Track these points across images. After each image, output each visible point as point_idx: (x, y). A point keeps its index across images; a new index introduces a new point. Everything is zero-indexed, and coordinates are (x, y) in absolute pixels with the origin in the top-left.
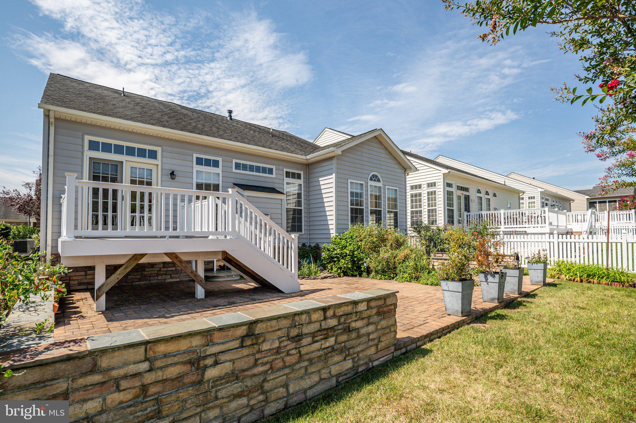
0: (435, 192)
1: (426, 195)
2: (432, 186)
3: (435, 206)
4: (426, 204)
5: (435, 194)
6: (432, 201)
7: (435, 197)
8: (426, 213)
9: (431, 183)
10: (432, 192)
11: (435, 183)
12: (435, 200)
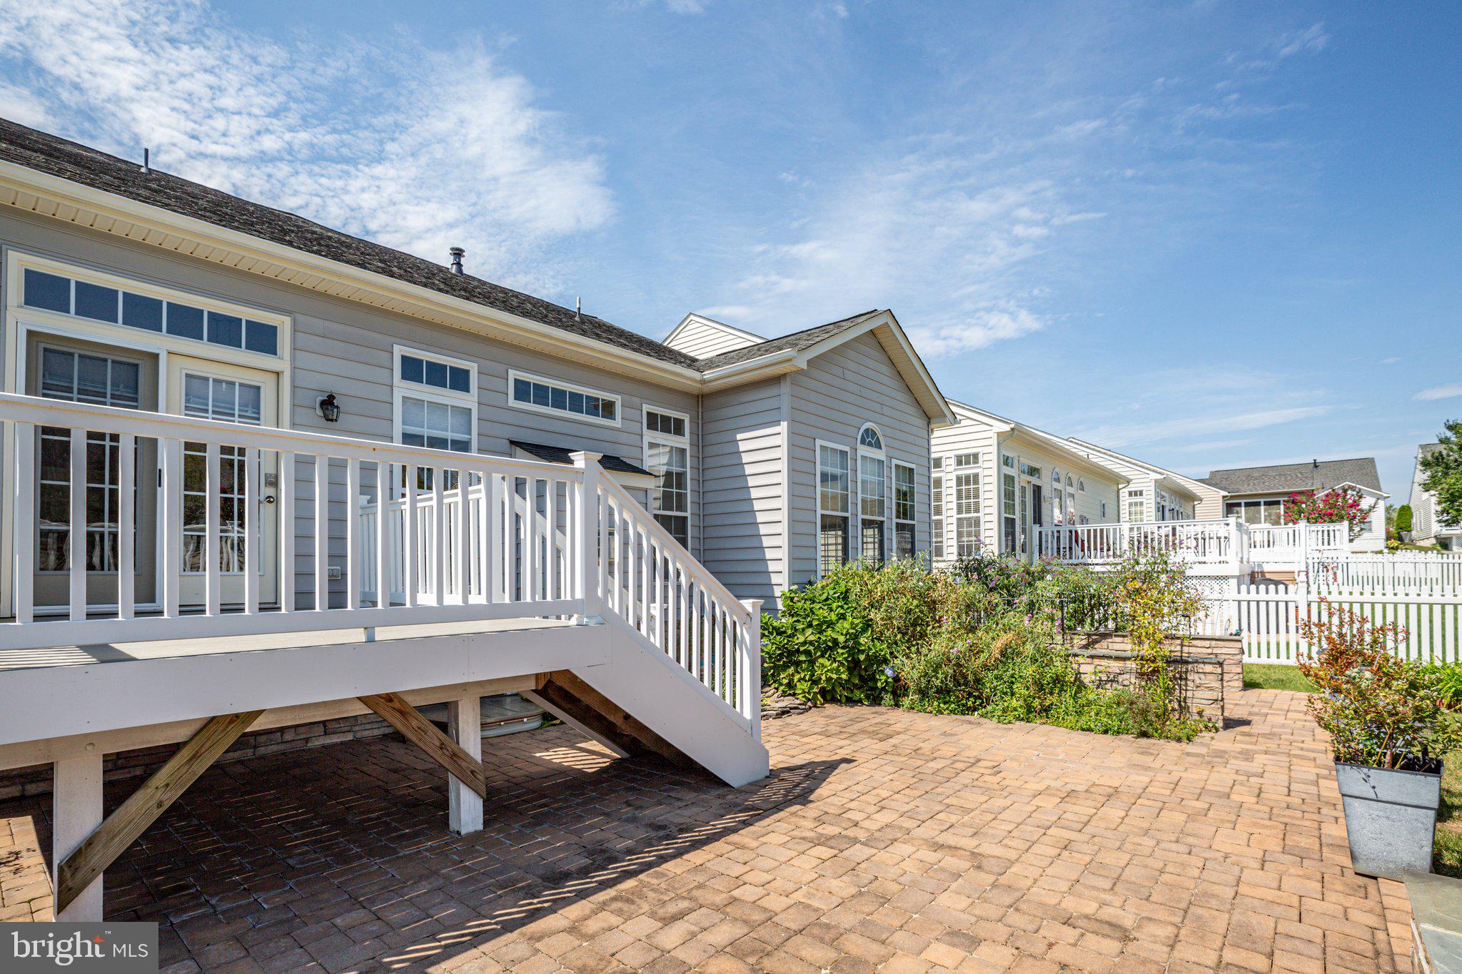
0: (976, 476)
1: (954, 483)
2: (968, 463)
3: (977, 510)
4: (954, 506)
5: (976, 481)
6: (968, 497)
7: (977, 490)
8: (954, 527)
9: (968, 456)
10: (968, 477)
11: (976, 456)
12: (976, 496)
